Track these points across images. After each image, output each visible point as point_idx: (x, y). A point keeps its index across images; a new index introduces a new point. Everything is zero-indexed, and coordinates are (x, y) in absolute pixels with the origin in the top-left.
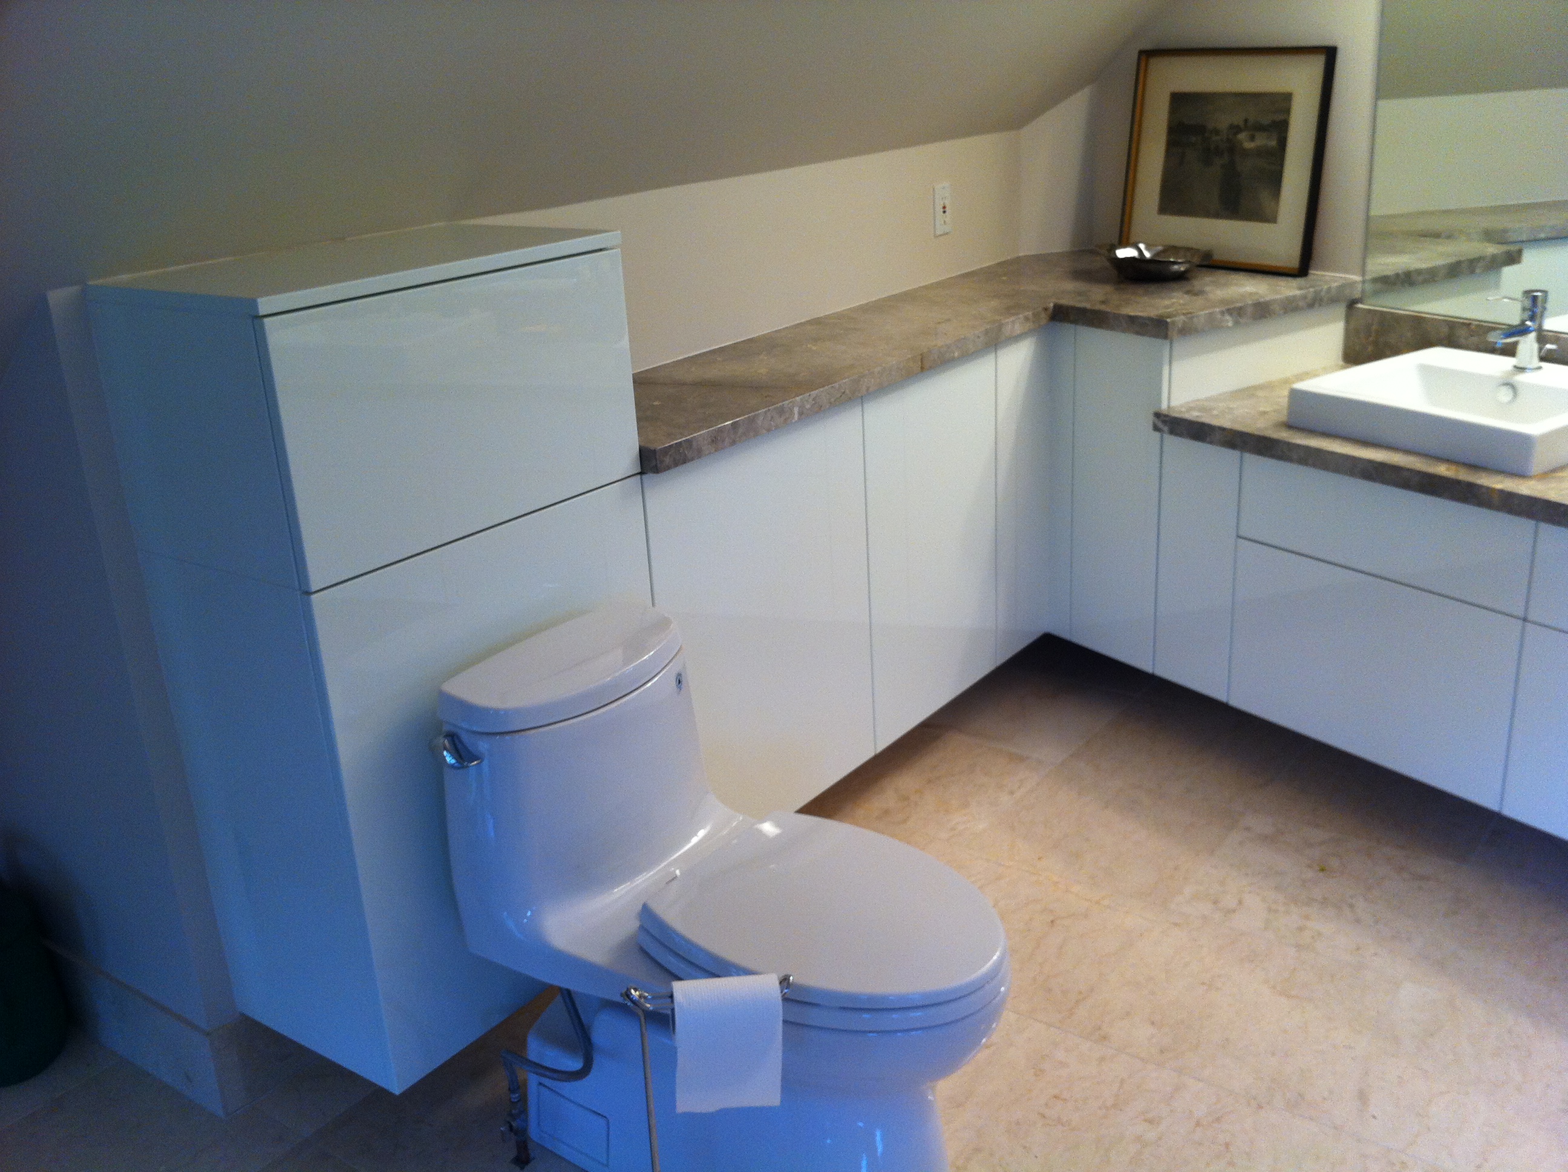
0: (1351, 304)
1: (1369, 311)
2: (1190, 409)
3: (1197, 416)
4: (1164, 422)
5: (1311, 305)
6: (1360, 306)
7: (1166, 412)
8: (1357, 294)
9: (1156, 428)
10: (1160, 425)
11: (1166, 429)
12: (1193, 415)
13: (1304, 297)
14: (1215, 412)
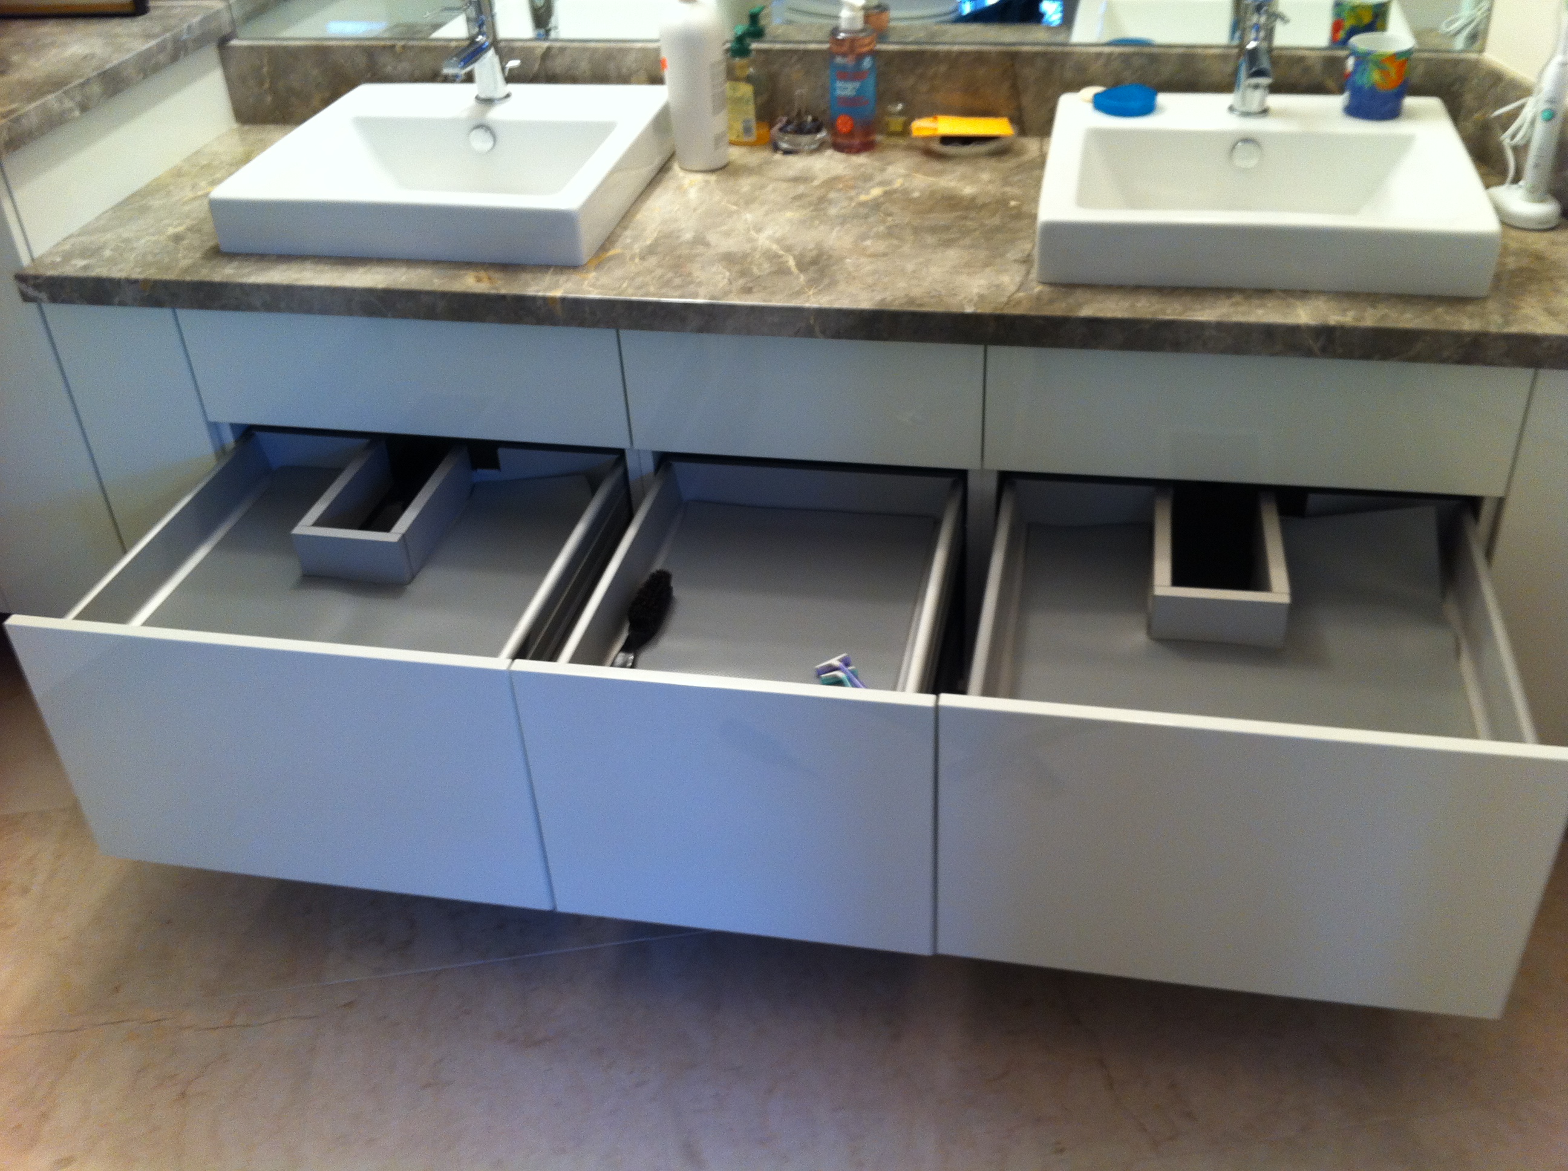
0: (223, 43)
1: (251, 48)
2: (68, 257)
3: (85, 268)
4: (37, 287)
5: (175, 58)
6: (234, 43)
7: (32, 272)
8: (227, 30)
9: (26, 298)
10: (31, 292)
11: (43, 296)
12: (75, 267)
13: (161, 48)
14: (107, 253)
